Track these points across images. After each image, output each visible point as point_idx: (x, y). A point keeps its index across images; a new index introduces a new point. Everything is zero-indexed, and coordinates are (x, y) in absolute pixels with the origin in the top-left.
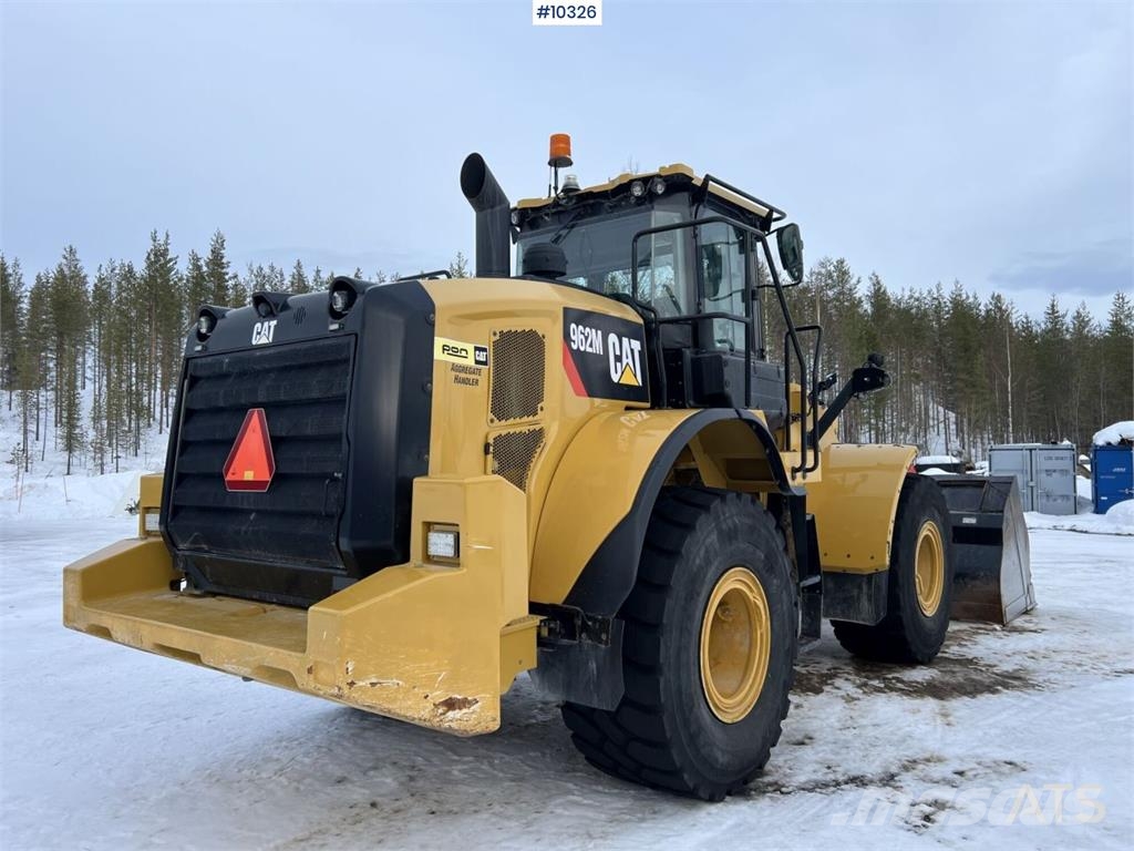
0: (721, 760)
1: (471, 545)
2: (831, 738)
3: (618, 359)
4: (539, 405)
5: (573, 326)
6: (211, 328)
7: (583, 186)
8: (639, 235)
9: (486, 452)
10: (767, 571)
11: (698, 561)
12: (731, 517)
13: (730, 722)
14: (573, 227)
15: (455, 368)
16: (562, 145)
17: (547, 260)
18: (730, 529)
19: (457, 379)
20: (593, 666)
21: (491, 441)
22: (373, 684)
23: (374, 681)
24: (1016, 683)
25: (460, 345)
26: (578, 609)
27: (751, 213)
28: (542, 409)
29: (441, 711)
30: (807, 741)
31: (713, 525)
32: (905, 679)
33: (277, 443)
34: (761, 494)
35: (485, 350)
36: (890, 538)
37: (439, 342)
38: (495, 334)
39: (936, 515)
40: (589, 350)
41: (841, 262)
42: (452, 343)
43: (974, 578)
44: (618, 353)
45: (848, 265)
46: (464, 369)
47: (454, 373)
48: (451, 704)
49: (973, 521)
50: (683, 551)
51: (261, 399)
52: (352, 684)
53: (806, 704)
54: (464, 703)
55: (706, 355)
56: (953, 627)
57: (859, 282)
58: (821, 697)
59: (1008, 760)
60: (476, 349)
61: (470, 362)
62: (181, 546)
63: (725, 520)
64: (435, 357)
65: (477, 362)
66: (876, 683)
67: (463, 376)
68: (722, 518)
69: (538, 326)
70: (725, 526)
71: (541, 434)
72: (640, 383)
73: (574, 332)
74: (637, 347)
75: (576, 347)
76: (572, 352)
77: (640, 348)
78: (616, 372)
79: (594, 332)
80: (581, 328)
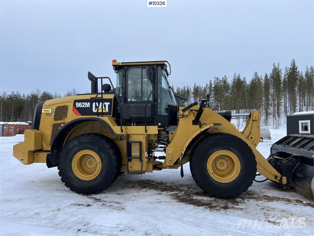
3: (97, 107)
9: (52, 126)
15: (46, 113)
18: (83, 141)
19: (47, 115)
21: (53, 124)
22: (15, 155)
25: (48, 110)
27: (152, 65)
28: (66, 119)
29: (21, 160)
31: (77, 140)
35: (54, 110)
36: (183, 152)
37: (43, 110)
38: (56, 107)
40: (84, 107)
42: (46, 110)
46: (49, 113)
54: (24, 160)
61: (50, 112)
64: (42, 112)
65: (52, 112)
67: (48, 114)
69: (67, 104)
70: (81, 141)
71: (65, 123)
72: (108, 112)
73: (77, 104)
74: (107, 104)
75: (78, 107)
76: (77, 108)
77: (109, 104)
78: (95, 110)
79: (86, 103)
80: (80, 103)
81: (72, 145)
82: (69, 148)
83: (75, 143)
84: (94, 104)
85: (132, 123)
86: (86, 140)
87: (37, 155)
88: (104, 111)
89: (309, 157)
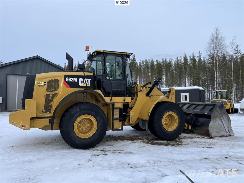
0: (77, 143)
1: (26, 108)
9: (45, 96)
12: (85, 107)
13: (82, 138)
15: (39, 85)
18: (83, 108)
21: (46, 95)
22: (13, 122)
24: (177, 145)
25: (40, 82)
28: (58, 90)
29: (21, 126)
30: (111, 146)
32: (155, 142)
35: (46, 83)
36: (149, 114)
37: (36, 82)
38: (48, 80)
40: (73, 81)
42: (38, 82)
44: (82, 81)
46: (41, 85)
49: (207, 113)
52: (10, 122)
54: (24, 126)
56: (183, 135)
60: (44, 82)
61: (43, 84)
64: (35, 84)
65: (44, 84)
67: (40, 86)
69: (58, 79)
70: (82, 108)
71: (57, 94)
72: (90, 86)
73: (67, 79)
74: (89, 80)
75: (68, 81)
76: (66, 82)
77: (91, 80)
78: (81, 84)
79: (74, 78)
80: (69, 78)
81: (74, 112)
82: (72, 114)
83: (77, 110)
84: (80, 79)
85: (110, 95)
86: (86, 107)
87: (34, 121)
88: (88, 85)
89: (203, 114)
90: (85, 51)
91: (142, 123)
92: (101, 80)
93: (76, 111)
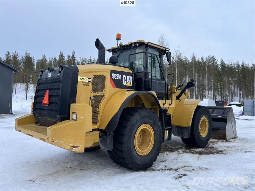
0: (139, 163)
1: (80, 117)
2: (170, 161)
3: (126, 80)
4: (104, 90)
5: (113, 74)
6: (42, 74)
7: (124, 44)
8: (130, 55)
9: (90, 99)
10: (154, 125)
11: (134, 122)
12: (144, 113)
13: (142, 155)
14: (123, 52)
15: (83, 82)
16: (119, 36)
17: (114, 60)
18: (143, 116)
19: (83, 85)
20: (109, 142)
21: (91, 97)
22: (58, 142)
23: (58, 141)
24: (220, 152)
25: (84, 78)
26: (106, 130)
28: (104, 91)
29: (72, 148)
30: (165, 161)
31: (139, 115)
32: (195, 150)
33: (50, 96)
34: (158, 109)
35: (91, 79)
36: (191, 120)
37: (79, 77)
38: (93, 76)
39: (206, 115)
40: (118, 79)
41: (213, 56)
42: (82, 78)
43: (220, 130)
44: (126, 79)
45: (215, 57)
46: (86, 83)
47: (83, 83)
48: (74, 147)
49: (221, 117)
50: (130, 120)
51: (48, 88)
52: (53, 142)
53: (169, 154)
54: (76, 147)
55: (147, 80)
56: (211, 140)
57: (217, 61)
58: (174, 153)
59: (206, 167)
60: (89, 79)
61: (87, 81)
62: (36, 116)
63: (142, 114)
64: (78, 80)
65: (89, 81)
66: (188, 151)
67: (85, 84)
68: (141, 113)
69: (104, 74)
71: (104, 95)
72: (132, 86)
76: (113, 79)
77: (132, 78)
78: (125, 83)
79: (119, 75)
80: (115, 74)
81: (135, 120)
83: (137, 118)
88: (130, 85)
89: (216, 117)
90: (116, 40)
91: (176, 131)
92: (143, 79)
93: (136, 120)
